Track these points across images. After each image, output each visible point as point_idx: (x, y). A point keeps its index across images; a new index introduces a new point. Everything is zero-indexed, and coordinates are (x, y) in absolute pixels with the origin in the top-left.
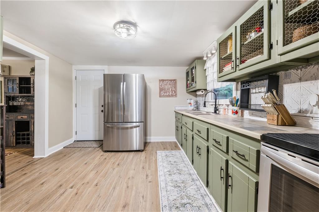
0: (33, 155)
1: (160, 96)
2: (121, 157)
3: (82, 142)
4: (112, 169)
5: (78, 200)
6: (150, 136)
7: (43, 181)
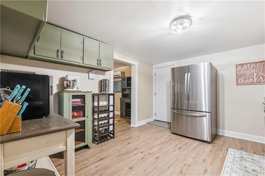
0: (130, 124)
1: (237, 84)
2: (185, 142)
3: (159, 122)
4: (173, 150)
5: (142, 164)
6: (224, 129)
7: (129, 142)
